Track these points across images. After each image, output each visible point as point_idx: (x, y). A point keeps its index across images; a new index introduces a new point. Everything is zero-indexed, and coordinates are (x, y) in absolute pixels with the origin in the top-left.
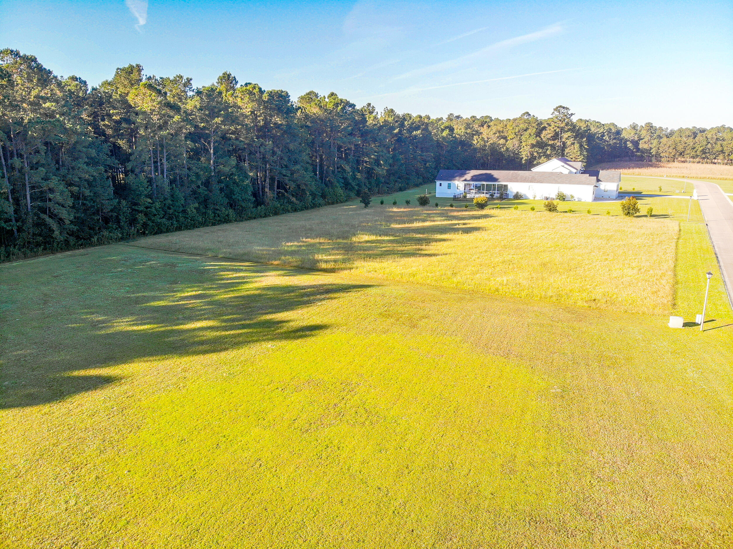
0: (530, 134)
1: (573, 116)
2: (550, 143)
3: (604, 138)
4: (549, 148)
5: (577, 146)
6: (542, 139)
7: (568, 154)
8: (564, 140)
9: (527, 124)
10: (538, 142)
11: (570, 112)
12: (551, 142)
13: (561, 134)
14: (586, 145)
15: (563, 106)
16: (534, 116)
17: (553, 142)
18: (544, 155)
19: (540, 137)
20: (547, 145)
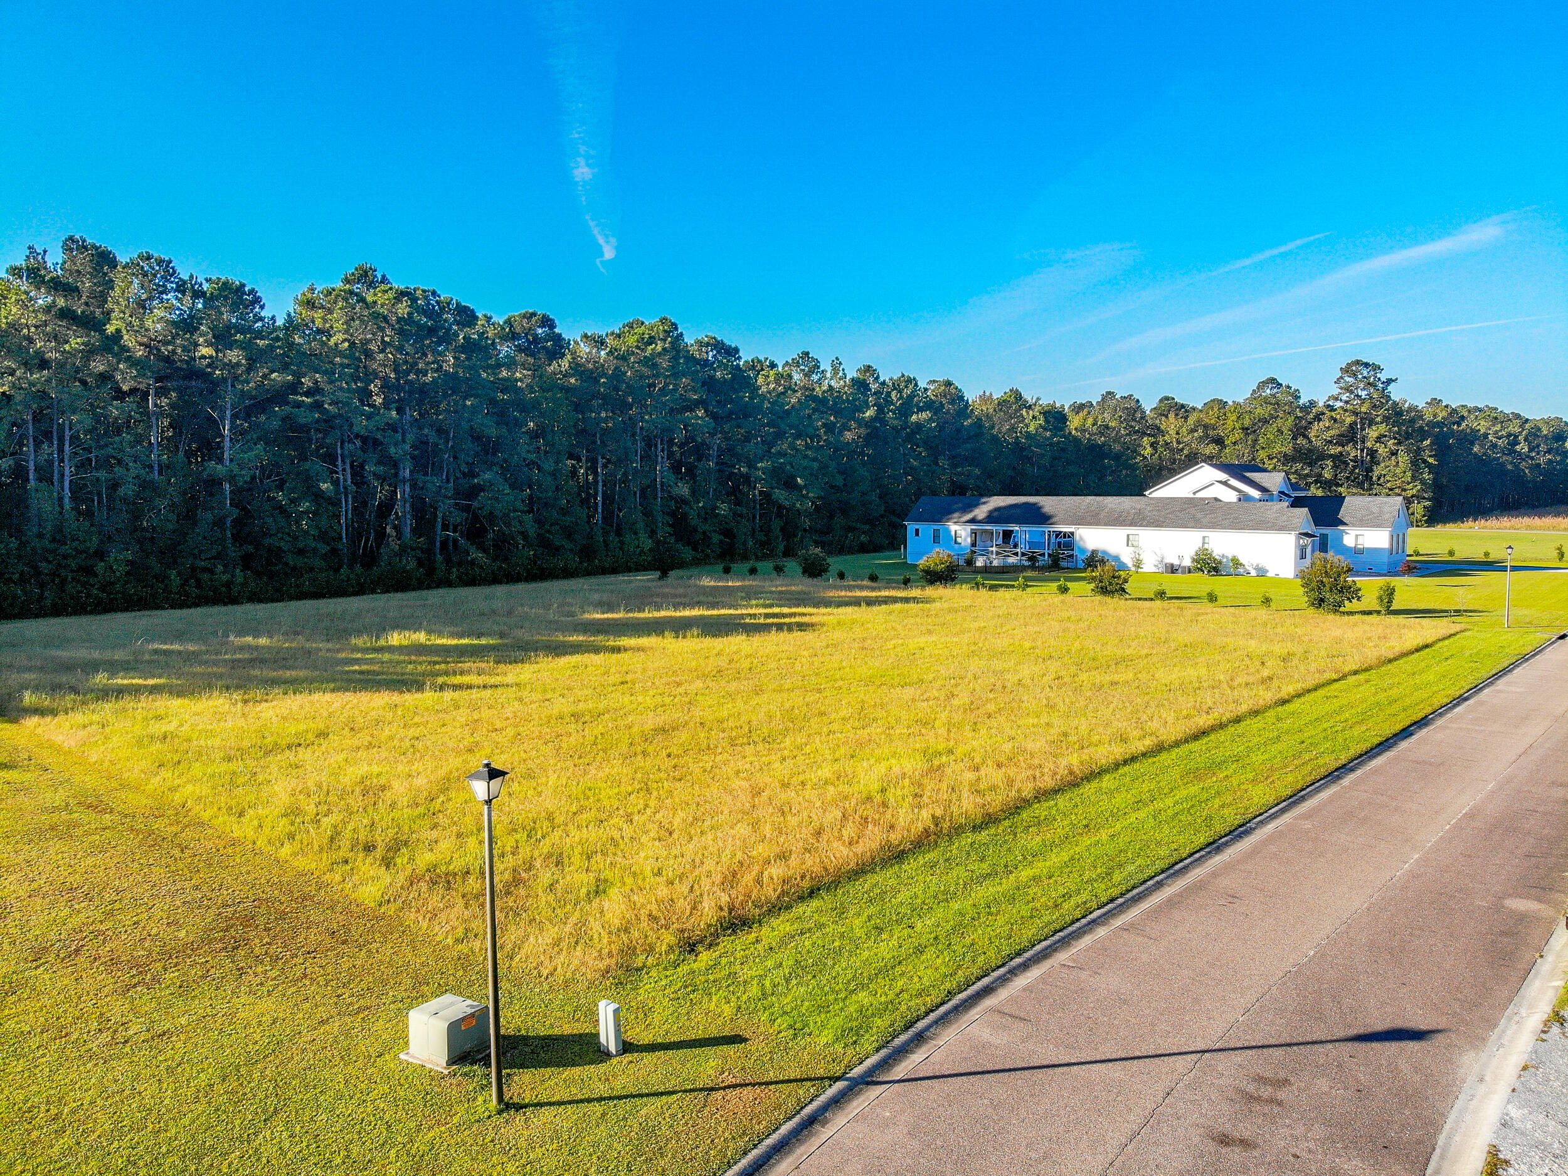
0: (1280, 431)
1: (1393, 384)
2: (1332, 452)
3: (1518, 448)
4: (1329, 463)
5: (1404, 458)
6: (1310, 442)
7: (1382, 480)
8: (1369, 444)
9: (1270, 407)
10: (1297, 450)
11: (1383, 377)
12: (1335, 450)
13: (1363, 429)
14: (1430, 456)
15: (1365, 360)
16: (1289, 387)
17: (1340, 449)
18: (1316, 482)
19: (1305, 437)
20: (1323, 457)
